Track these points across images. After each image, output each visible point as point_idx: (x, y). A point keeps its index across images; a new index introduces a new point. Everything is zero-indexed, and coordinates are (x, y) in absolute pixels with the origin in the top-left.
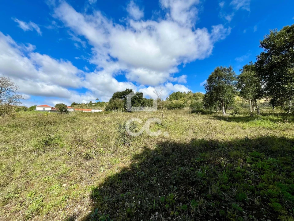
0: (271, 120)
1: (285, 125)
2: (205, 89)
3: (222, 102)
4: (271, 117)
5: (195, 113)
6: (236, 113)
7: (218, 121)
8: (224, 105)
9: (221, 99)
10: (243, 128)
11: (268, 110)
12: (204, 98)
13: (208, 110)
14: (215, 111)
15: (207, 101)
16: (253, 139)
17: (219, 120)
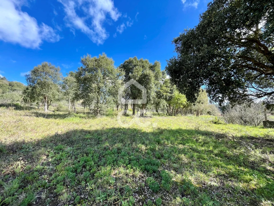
0: (80, 117)
1: (86, 120)
2: (27, 80)
3: (45, 98)
4: (82, 115)
5: (4, 108)
6: (57, 111)
7: (35, 118)
8: (48, 101)
9: (45, 95)
10: (58, 124)
11: (81, 109)
12: (25, 90)
13: (27, 105)
14: (37, 107)
15: (28, 95)
16: (62, 133)
17: (37, 116)
